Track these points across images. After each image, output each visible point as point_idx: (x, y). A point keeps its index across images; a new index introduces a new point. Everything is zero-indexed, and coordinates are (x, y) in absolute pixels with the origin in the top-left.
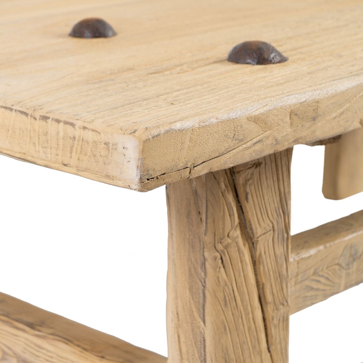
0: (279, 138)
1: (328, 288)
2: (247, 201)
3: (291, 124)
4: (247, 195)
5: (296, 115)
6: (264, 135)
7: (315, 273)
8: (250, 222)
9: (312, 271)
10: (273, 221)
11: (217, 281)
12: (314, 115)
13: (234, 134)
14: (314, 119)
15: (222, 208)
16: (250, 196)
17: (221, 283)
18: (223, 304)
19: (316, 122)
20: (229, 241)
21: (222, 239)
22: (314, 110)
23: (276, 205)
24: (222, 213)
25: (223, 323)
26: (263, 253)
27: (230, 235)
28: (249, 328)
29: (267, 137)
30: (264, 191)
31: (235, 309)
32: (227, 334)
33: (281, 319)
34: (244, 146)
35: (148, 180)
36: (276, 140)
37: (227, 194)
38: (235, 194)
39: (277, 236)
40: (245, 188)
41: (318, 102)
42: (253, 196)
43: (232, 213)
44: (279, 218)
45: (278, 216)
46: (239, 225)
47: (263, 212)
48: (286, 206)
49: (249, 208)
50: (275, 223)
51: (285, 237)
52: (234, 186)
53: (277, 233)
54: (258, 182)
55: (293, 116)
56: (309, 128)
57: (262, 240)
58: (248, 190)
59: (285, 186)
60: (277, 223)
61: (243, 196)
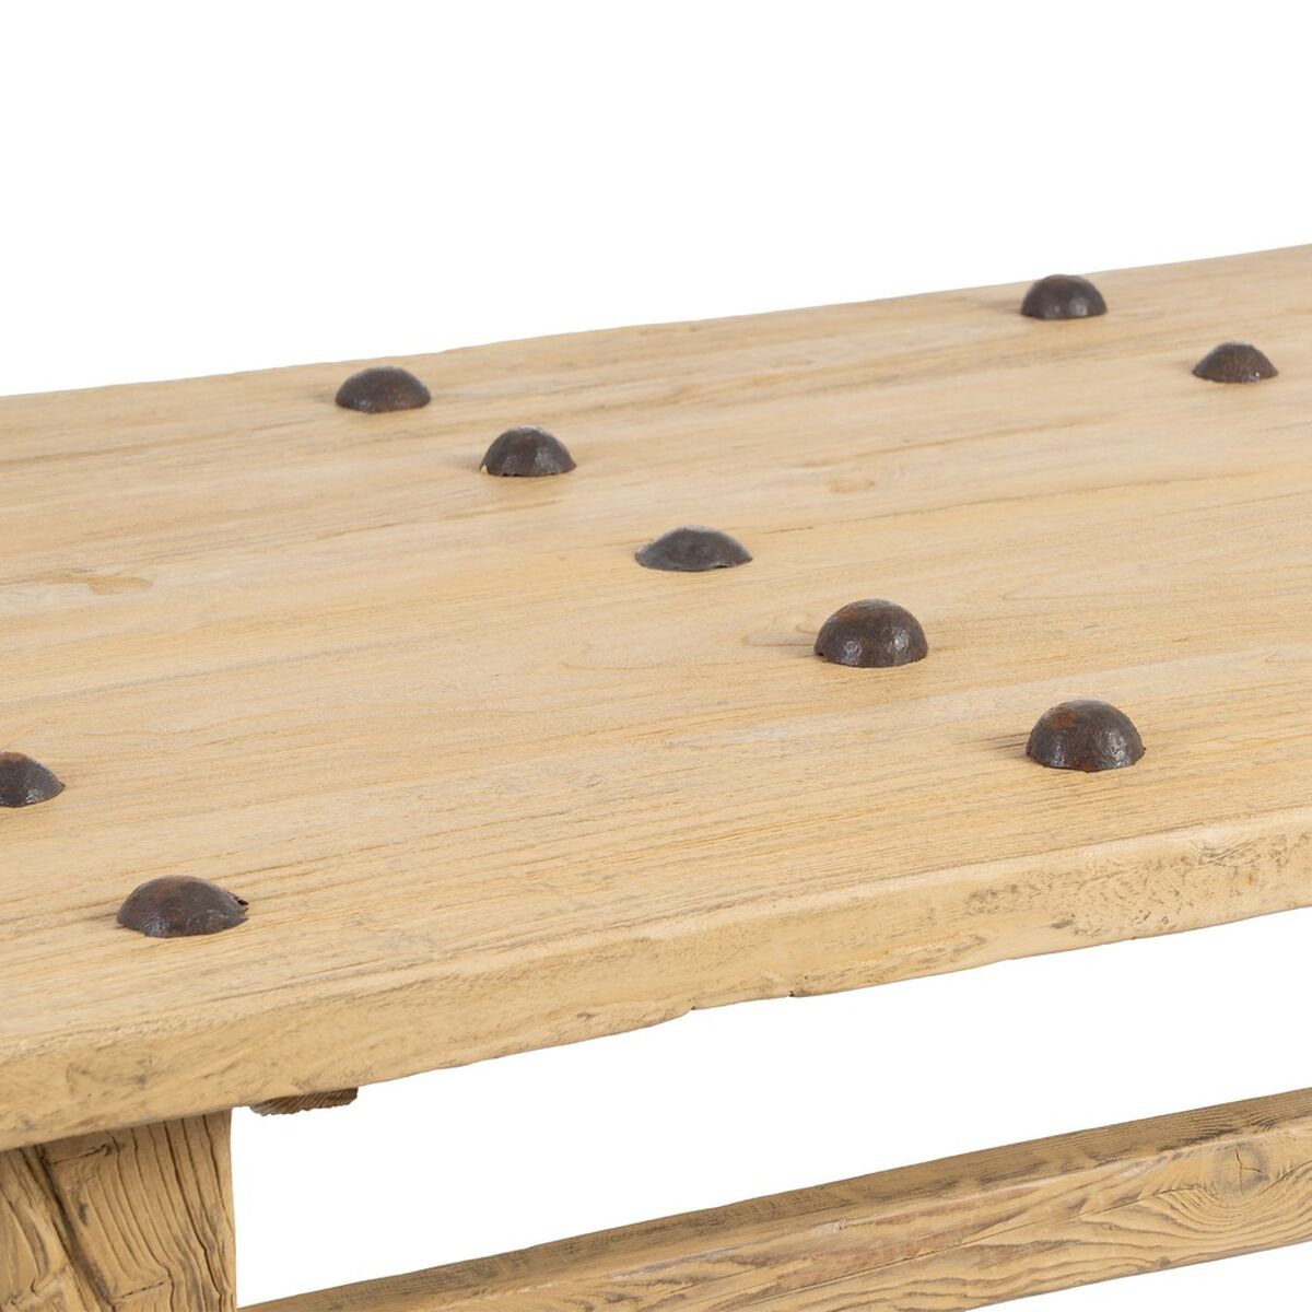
2: (85, 1223)
3: (72, 1090)
4: (82, 1209)
5: (84, 1073)
8: (95, 1264)
10: (168, 1263)
12: (141, 1072)
14: (141, 1080)
15: (10, 1234)
16: (91, 1213)
19: (147, 1086)
20: (36, 1300)
21: (16, 1297)
22: (141, 1062)
23: (176, 1231)
24: (11, 1245)
27: (38, 1287)
30: (134, 1202)
36: (27, 1122)
37: (24, 1206)
38: (56, 1206)
39: (184, 1297)
40: (76, 1195)
41: (151, 1046)
42: (102, 1211)
43: (39, 1247)
44: (187, 1258)
45: (185, 1254)
46: (69, 1270)
47: (134, 1246)
48: (210, 1235)
49: (90, 1235)
50: (176, 1269)
51: (212, 1298)
52: (53, 1191)
53: (184, 1289)
54: (114, 1185)
55: (76, 1076)
56: (125, 1097)
57: (136, 1302)
58: (85, 1199)
59: (205, 1194)
60: (184, 1270)
61: (73, 1211)
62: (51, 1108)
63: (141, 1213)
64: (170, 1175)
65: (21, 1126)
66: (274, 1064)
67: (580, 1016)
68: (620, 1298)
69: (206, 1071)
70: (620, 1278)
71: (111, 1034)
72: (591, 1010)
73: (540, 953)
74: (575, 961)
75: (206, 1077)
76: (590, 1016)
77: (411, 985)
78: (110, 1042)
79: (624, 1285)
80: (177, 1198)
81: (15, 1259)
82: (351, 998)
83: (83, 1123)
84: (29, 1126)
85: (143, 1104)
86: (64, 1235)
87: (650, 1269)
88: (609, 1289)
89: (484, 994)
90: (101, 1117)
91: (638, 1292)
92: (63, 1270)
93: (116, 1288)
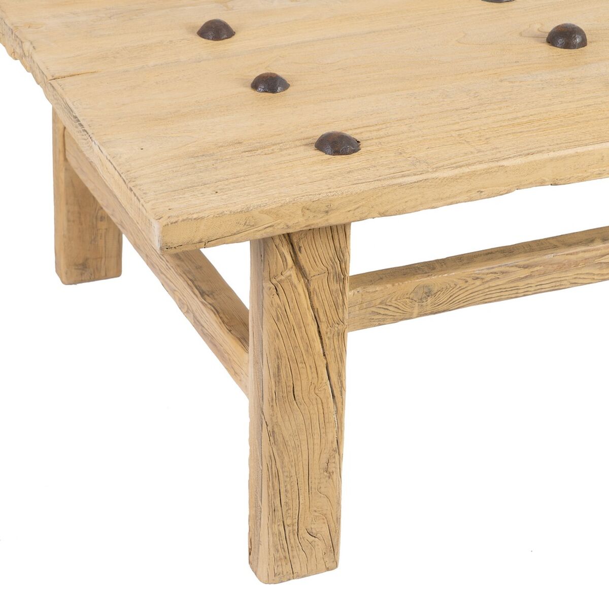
0: (290, 224)
1: (398, 314)
2: (300, 252)
3: (303, 215)
4: (300, 248)
5: (308, 209)
6: (275, 223)
7: (381, 303)
8: (303, 266)
9: (379, 301)
10: (328, 266)
11: (271, 303)
12: (327, 209)
13: (246, 222)
14: (327, 212)
15: (275, 257)
16: (303, 249)
17: (274, 305)
18: (276, 319)
19: (329, 214)
20: (283, 278)
21: (276, 276)
22: (327, 206)
23: (331, 256)
24: (275, 259)
25: (276, 331)
26: (316, 288)
27: (283, 274)
28: (302, 338)
29: (279, 224)
30: (317, 246)
31: (287, 323)
32: (279, 339)
33: (336, 334)
34: (256, 229)
35: (167, 249)
36: (287, 226)
37: (280, 246)
38: (291, 246)
39: (332, 277)
40: (298, 244)
41: (331, 201)
42: (306, 249)
43: (284, 260)
44: (334, 265)
45: (333, 263)
46: (294, 267)
47: (316, 260)
48: (342, 257)
49: (302, 257)
50: (330, 268)
51: (341, 278)
52: (290, 241)
53: (332, 274)
54: (311, 240)
55: (305, 210)
56: (321, 218)
57: (316, 279)
58: (301, 245)
59: (341, 243)
60: (332, 268)
61: (297, 249)
62: (296, 221)
63: (319, 249)
64: (330, 237)
65: (285, 227)
66: (372, 207)
67: (478, 192)
68: (477, 278)
69: (349, 209)
70: (478, 272)
71: (318, 196)
72: (482, 190)
73: (466, 170)
74: (478, 173)
75: (349, 211)
76: (482, 192)
77: (421, 181)
78: (317, 199)
79: (479, 274)
80: (332, 244)
81: (276, 264)
82: (400, 185)
83: (306, 226)
84: (288, 227)
85: (327, 220)
86: (293, 256)
87: (488, 269)
88: (473, 275)
89: (446, 185)
90: (313, 224)
91: (483, 276)
92: (292, 267)
93: (309, 274)
